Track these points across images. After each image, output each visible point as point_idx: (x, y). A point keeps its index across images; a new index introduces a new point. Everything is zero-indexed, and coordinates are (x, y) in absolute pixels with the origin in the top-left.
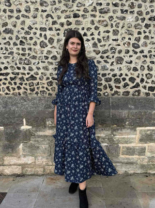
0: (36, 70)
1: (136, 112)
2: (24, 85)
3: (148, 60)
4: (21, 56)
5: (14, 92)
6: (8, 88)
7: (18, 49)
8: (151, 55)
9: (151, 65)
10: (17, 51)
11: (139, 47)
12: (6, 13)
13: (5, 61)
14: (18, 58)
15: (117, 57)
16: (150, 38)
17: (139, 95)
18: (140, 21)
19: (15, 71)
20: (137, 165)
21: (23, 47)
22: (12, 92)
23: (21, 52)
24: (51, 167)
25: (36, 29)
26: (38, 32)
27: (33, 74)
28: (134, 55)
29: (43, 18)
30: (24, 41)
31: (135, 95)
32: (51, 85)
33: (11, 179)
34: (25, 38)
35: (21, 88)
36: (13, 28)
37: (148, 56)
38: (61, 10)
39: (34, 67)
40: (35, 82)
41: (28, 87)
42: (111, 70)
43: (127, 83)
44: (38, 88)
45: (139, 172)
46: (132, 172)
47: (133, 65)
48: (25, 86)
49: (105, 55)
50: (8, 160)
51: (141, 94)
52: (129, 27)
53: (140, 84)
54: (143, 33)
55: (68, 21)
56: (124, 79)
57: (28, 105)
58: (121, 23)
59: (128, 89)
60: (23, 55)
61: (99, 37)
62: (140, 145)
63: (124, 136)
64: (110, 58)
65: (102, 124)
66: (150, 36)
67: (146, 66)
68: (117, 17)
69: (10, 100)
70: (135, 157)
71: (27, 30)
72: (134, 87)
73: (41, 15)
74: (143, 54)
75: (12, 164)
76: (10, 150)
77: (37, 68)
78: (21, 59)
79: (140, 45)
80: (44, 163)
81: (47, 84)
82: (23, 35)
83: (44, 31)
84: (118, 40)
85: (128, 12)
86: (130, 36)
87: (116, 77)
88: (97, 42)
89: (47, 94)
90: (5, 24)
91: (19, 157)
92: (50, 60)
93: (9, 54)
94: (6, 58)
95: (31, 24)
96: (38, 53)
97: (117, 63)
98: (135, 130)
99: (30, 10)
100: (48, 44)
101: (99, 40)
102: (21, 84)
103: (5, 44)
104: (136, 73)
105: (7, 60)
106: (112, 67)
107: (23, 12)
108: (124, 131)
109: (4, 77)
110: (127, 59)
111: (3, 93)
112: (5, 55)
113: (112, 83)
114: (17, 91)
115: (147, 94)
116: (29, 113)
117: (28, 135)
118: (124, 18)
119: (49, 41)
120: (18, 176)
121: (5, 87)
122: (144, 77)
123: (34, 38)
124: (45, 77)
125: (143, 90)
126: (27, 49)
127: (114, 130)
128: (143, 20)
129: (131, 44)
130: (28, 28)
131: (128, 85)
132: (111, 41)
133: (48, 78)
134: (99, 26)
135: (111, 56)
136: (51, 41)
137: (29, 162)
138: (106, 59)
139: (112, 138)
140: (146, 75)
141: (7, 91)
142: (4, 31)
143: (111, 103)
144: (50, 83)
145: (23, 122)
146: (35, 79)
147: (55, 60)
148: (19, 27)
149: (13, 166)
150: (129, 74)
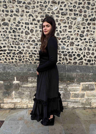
0: (22, 48)
1: (81, 74)
2: (15, 57)
3: (88, 44)
6: (6, 59)
7: (12, 35)
8: (90, 41)
9: (89, 47)
10: (11, 37)
11: (83, 36)
12: (4, 12)
13: (4, 42)
14: (12, 41)
15: (71, 42)
17: (82, 64)
18: (85, 21)
19: (10, 48)
20: (80, 103)
21: (15, 34)
22: (8, 61)
23: (13, 37)
24: (31, 104)
25: (23, 23)
27: (21, 50)
28: (80, 41)
29: (27, 17)
30: (15, 30)
31: (80, 64)
32: (31, 57)
33: (8, 111)
34: (16, 29)
35: (13, 59)
36: (8, 22)
37: (88, 42)
38: (38, 12)
39: (21, 47)
40: (22, 55)
41: (18, 58)
42: (67, 49)
43: (75, 57)
44: (23, 59)
45: (80, 107)
46: (77, 107)
47: (79, 47)
48: (16, 58)
49: (64, 41)
50: (6, 100)
51: (84, 64)
52: (78, 24)
53: (83, 58)
54: (86, 28)
55: (42, 19)
56: (74, 55)
57: (18, 69)
58: (74, 22)
59: (76, 61)
60: (15, 39)
61: (61, 30)
62: (82, 92)
63: (73, 88)
64: (67, 43)
65: (61, 81)
66: (90, 30)
67: (87, 48)
68: (72, 18)
69: (7, 66)
70: (79, 99)
71: (17, 24)
72: (79, 60)
73: (26, 15)
74: (85, 41)
75: (8, 102)
76: (7, 95)
77: (23, 47)
78: (13, 41)
80: (27, 102)
81: (29, 57)
82: (15, 27)
83: (27, 25)
84: (71, 32)
85: (78, 15)
86: (79, 30)
87: (70, 54)
88: (59, 33)
89: (29, 63)
90: (3, 20)
91: (13, 99)
92: (31, 42)
93: (6, 38)
94: (4, 40)
95: (19, 20)
96: (24, 38)
97: (71, 45)
98: (80, 84)
99: (19, 11)
100: (30, 33)
101: (61, 32)
102: (14, 56)
103: (3, 32)
104: (81, 52)
105: (5, 42)
106: (68, 48)
107: (15, 12)
108: (73, 85)
109: (4, 52)
110: (76, 43)
111: (3, 62)
112: (4, 39)
113: (67, 57)
114: (11, 60)
115: (87, 64)
116: (18, 73)
117: (17, 87)
118: (76, 19)
119: (31, 31)
120: (12, 109)
121: (4, 58)
123: (21, 29)
124: (28, 53)
125: (84, 62)
126: (17, 35)
127: (68, 84)
128: (87, 20)
129: (79, 34)
130: (18, 22)
131: (76, 58)
132: (67, 33)
133: (29, 53)
134: (60, 23)
135: (67, 41)
136: (32, 31)
137: (19, 102)
138: (64, 43)
139: (66, 89)
140: (87, 53)
141: (5, 61)
142: (3, 24)
143: (66, 68)
144: (31, 56)
145: (14, 79)
146: (22, 53)
147: (34, 42)
148: (12, 21)
149: (9, 104)
150: (77, 52)
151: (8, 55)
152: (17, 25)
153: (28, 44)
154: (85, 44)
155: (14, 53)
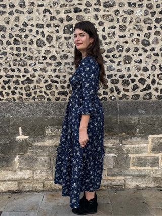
0: (32, 72)
1: (147, 118)
2: (19, 90)
3: (160, 58)
4: (15, 57)
5: (8, 97)
6: (1, 93)
7: (12, 48)
10: (11, 51)
11: (149, 44)
14: (12, 59)
15: (125, 56)
17: (150, 98)
18: (151, 15)
19: (8, 73)
20: (150, 178)
21: (18, 46)
22: (6, 97)
23: (15, 52)
24: (51, 181)
25: (32, 25)
26: (35, 29)
27: (29, 77)
28: (144, 53)
29: (39, 14)
30: (18, 39)
31: (146, 98)
32: (50, 89)
33: (6, 196)
34: (20, 36)
35: (16, 93)
36: (5, 25)
37: (160, 55)
38: (60, 4)
39: (30, 69)
40: (32, 85)
41: (24, 92)
42: (118, 71)
43: (136, 85)
44: (35, 93)
45: (152, 185)
46: (144, 186)
47: (142, 65)
49: (111, 54)
50: (2, 174)
51: (153, 97)
52: (138, 22)
53: (151, 85)
54: (153, 28)
55: (68, 16)
56: (133, 81)
57: (24, 112)
58: (129, 17)
59: (138, 92)
60: (18, 55)
61: (104, 34)
62: (153, 155)
63: (134, 146)
64: (117, 58)
65: (109, 132)
66: (161, 32)
67: (157, 66)
68: (124, 11)
69: (4, 107)
70: (147, 169)
71: (22, 27)
72: (144, 89)
73: (38, 10)
74: (154, 52)
75: (5, 180)
76: (4, 164)
77: (34, 70)
78: (15, 60)
79: (151, 42)
80: (44, 178)
81: (46, 88)
82: (17, 33)
83: (41, 28)
84: (125, 37)
85: (137, 5)
86: (139, 32)
87: (124, 79)
88: (102, 39)
89: (46, 99)
91: (15, 171)
92: (48, 61)
93: (1, 54)
95: (26, 20)
96: (35, 53)
97: (125, 63)
98: (147, 138)
99: (24, 4)
100: (46, 42)
101: (104, 38)
102: (16, 88)
104: (147, 74)
106: (120, 68)
107: (17, 7)
108: (134, 139)
110: (135, 58)
113: (120, 86)
114: (11, 96)
115: (160, 97)
116: (25, 120)
117: (24, 147)
118: (132, 12)
119: (47, 39)
120: (14, 192)
122: (156, 78)
123: (30, 36)
124: (43, 80)
125: (155, 93)
126: (22, 48)
127: (123, 139)
128: (154, 13)
129: (140, 41)
130: (23, 25)
131: (138, 87)
132: (117, 38)
133: (46, 81)
134: (103, 21)
136: (49, 39)
137: (27, 177)
138: (112, 58)
139: (120, 148)
140: (158, 76)
143: (118, 108)
144: (49, 87)
145: (19, 131)
146: (32, 82)
147: (54, 60)
148: (12, 23)
149: (8, 182)
150: (138, 74)
151: (6, 86)
152: (22, 30)
153: (42, 63)
154: (154, 58)
155: (17, 82)
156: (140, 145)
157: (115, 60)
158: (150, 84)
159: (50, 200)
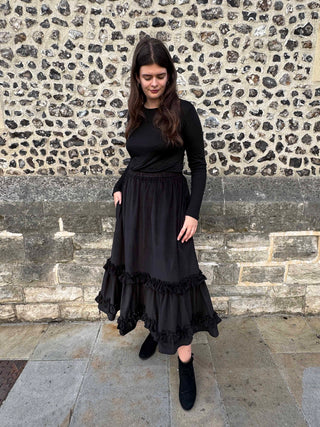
0: (82, 127)
1: (269, 205)
2: (59, 156)
3: (291, 109)
4: (53, 100)
5: (42, 167)
6: (30, 161)
7: (47, 86)
8: (297, 100)
9: (295, 119)
10: (46, 91)
11: (274, 85)
12: (21, 14)
13: (22, 109)
14: (49, 104)
15: (235, 104)
16: (296, 68)
17: (273, 173)
18: (279, 35)
19: (42, 128)
20: (269, 300)
21: (57, 82)
22: (37, 167)
23: (53, 92)
25: (82, 47)
26: (86, 54)
27: (76, 134)
28: (265, 100)
29: (94, 27)
30: (57, 69)
31: (267, 174)
32: (111, 155)
33: (39, 328)
34: (61, 65)
35: (54, 161)
36: (36, 45)
37: (291, 103)
38: (129, 11)
39: (78, 121)
40: (80, 149)
41: (67, 159)
42: (223, 127)
43: (251, 151)
44: (86, 161)
45: (271, 310)
46: (259, 311)
47: (262, 119)
48: (62, 157)
49: (213, 99)
50: (32, 293)
51: (278, 171)
52: (258, 47)
53: (275, 153)
54: (282, 59)
55: (142, 33)
56: (247, 145)
57: (68, 193)
58: (244, 38)
59: (254, 162)
60: (58, 98)
61: (202, 66)
62: (275, 264)
63: (247, 249)
64: (222, 106)
65: (208, 227)
66: (295, 64)
67: (286, 121)
68: (236, 28)
69: (34, 184)
70: (266, 285)
71: (65, 49)
72: (265, 159)
73: (92, 21)
74: (282, 98)
75: (39, 301)
76: (35, 276)
77: (84, 122)
78: (53, 106)
79: (277, 81)
81: (104, 152)
82: (56, 59)
83: (96, 52)
84: (236, 71)
85: (257, 18)
86: (259, 64)
87: (233, 141)
88: (197, 74)
89: (104, 172)
90: (21, 38)
91: (54, 289)
92: (108, 107)
93: (29, 96)
94: (24, 103)
95: (71, 37)
96: (86, 94)
97: (235, 114)
98: (267, 238)
99: (68, 10)
100: (105, 76)
101: (202, 71)
102: (55, 153)
103: (21, 75)
104: (269, 134)
105: (27, 107)
106: (226, 122)
107: (56, 14)
108: (247, 239)
109: (23, 140)
110: (252, 107)
111: (22, 171)
112: (23, 98)
113: (226, 152)
114: (46, 166)
115: (288, 172)
116: (68, 207)
117: (68, 250)
118: (249, 29)
119: (107, 71)
120: (53, 321)
121: (24, 158)
122: (283, 142)
123: (78, 65)
124: (99, 140)
125: (280, 165)
126: (64, 86)
127: (230, 238)
128: (285, 33)
129: (261, 79)
130: (66, 45)
131: (254, 155)
132: (223, 74)
133: (105, 142)
134: (200, 43)
135: (223, 102)
136: (111, 71)
137: (73, 297)
138: (214, 106)
139: (224, 253)
140: (287, 137)
141: (28, 167)
142: (18, 51)
143: (223, 187)
144: (110, 152)
145: (58, 224)
146: (81, 143)
147: (118, 107)
148: (48, 43)
149: (42, 305)
150: (255, 134)
151: (38, 150)
152: (64, 55)
153: (98, 112)
154: (281, 108)
155: (56, 143)
156: (255, 249)
157: (218, 109)
158: (274, 150)
159: (110, 337)
